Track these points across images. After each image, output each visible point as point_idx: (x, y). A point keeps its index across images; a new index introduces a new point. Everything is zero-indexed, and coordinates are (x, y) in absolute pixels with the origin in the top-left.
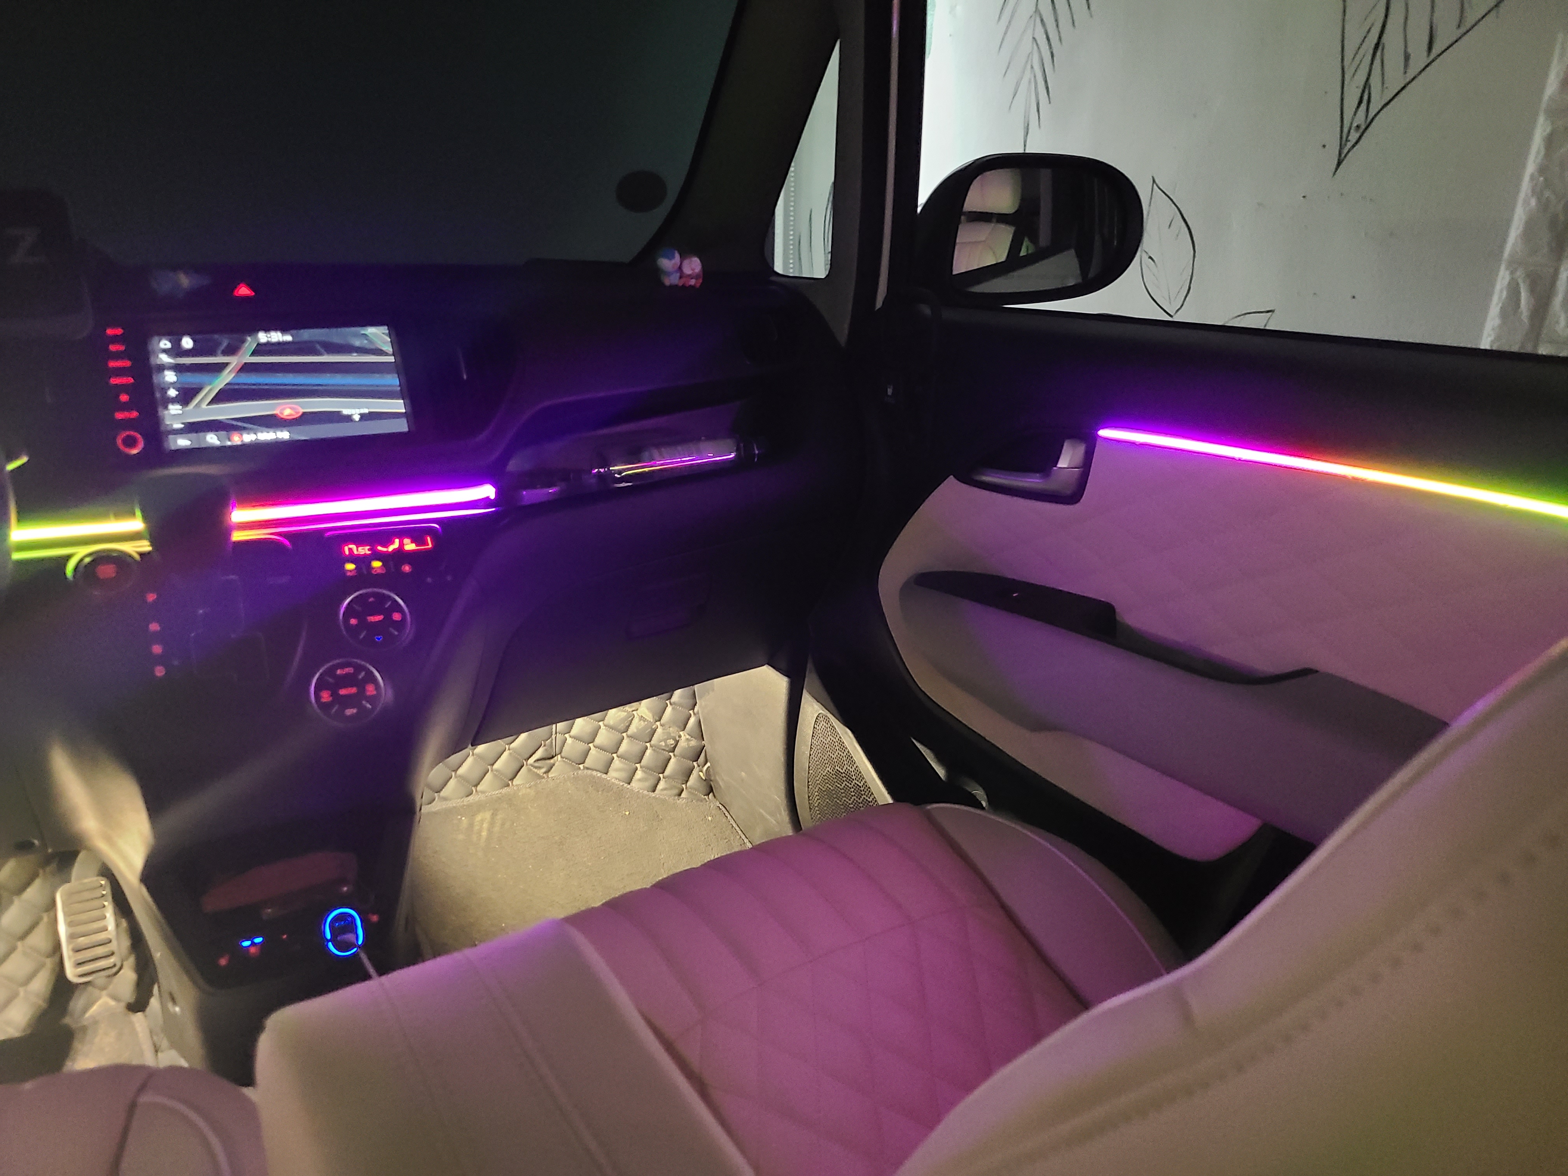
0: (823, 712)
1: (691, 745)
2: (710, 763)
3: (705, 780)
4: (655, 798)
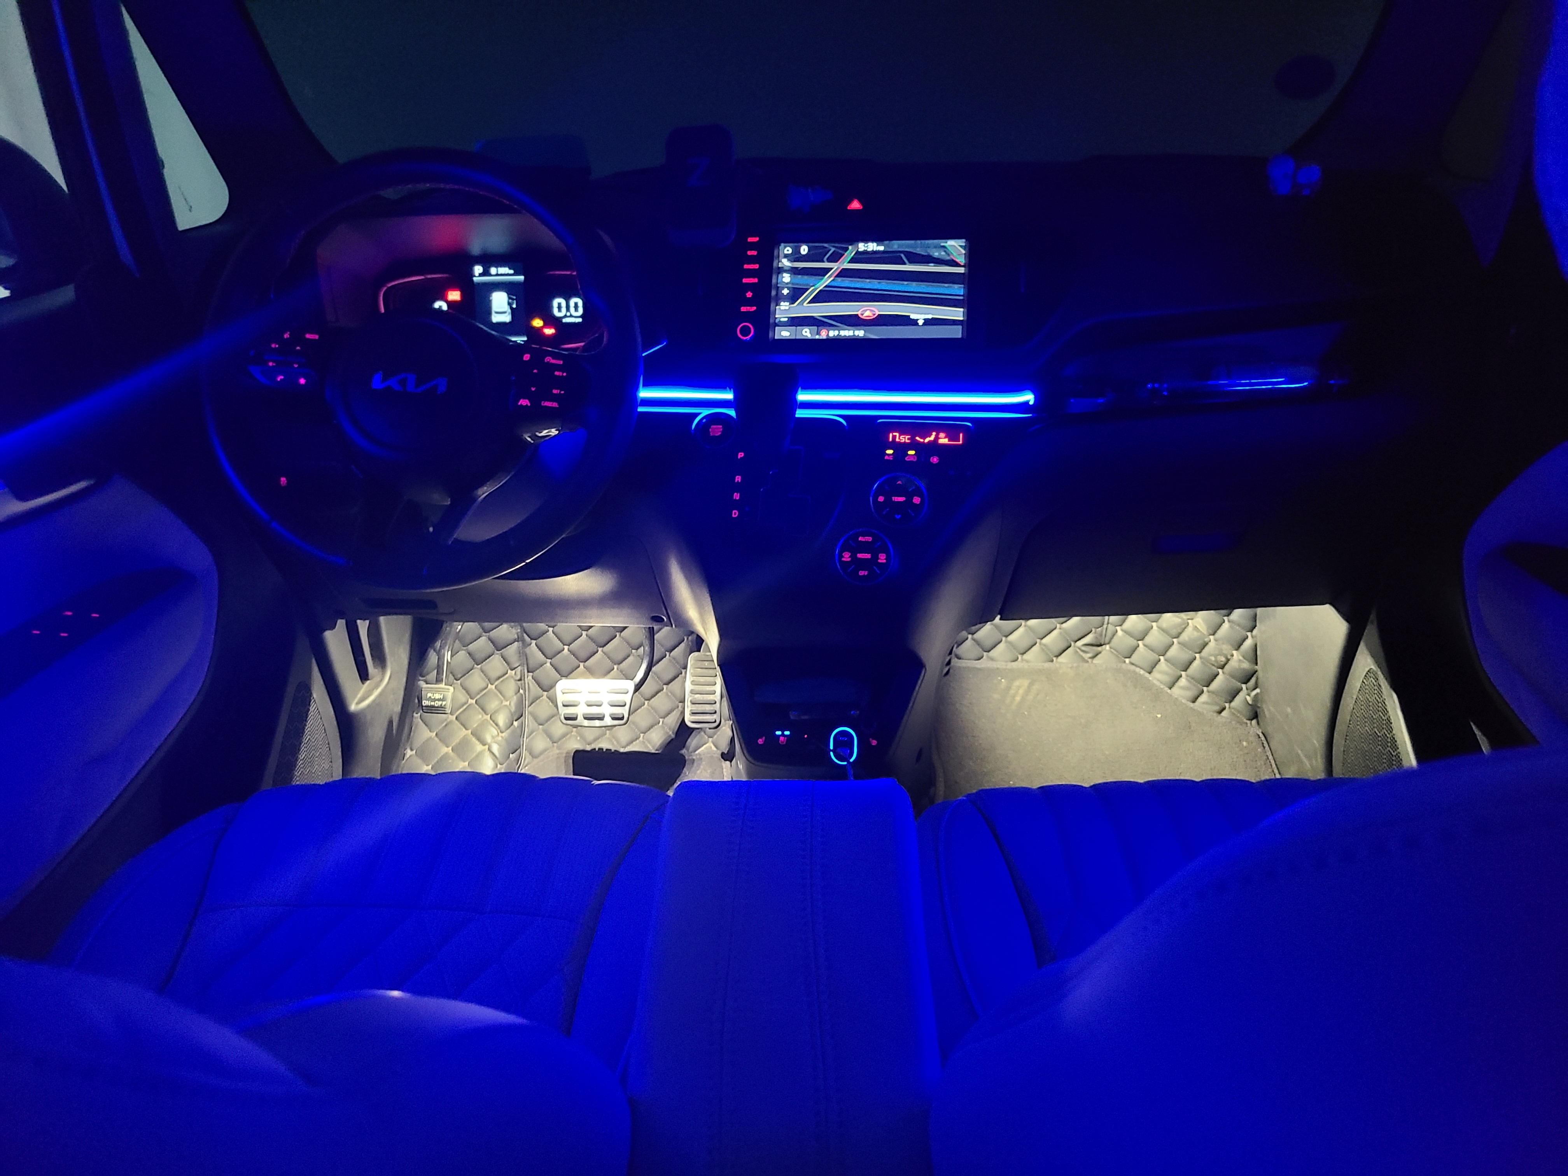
0: (1374, 667)
1: (1242, 667)
2: (1260, 690)
3: (1252, 705)
4: (1193, 709)
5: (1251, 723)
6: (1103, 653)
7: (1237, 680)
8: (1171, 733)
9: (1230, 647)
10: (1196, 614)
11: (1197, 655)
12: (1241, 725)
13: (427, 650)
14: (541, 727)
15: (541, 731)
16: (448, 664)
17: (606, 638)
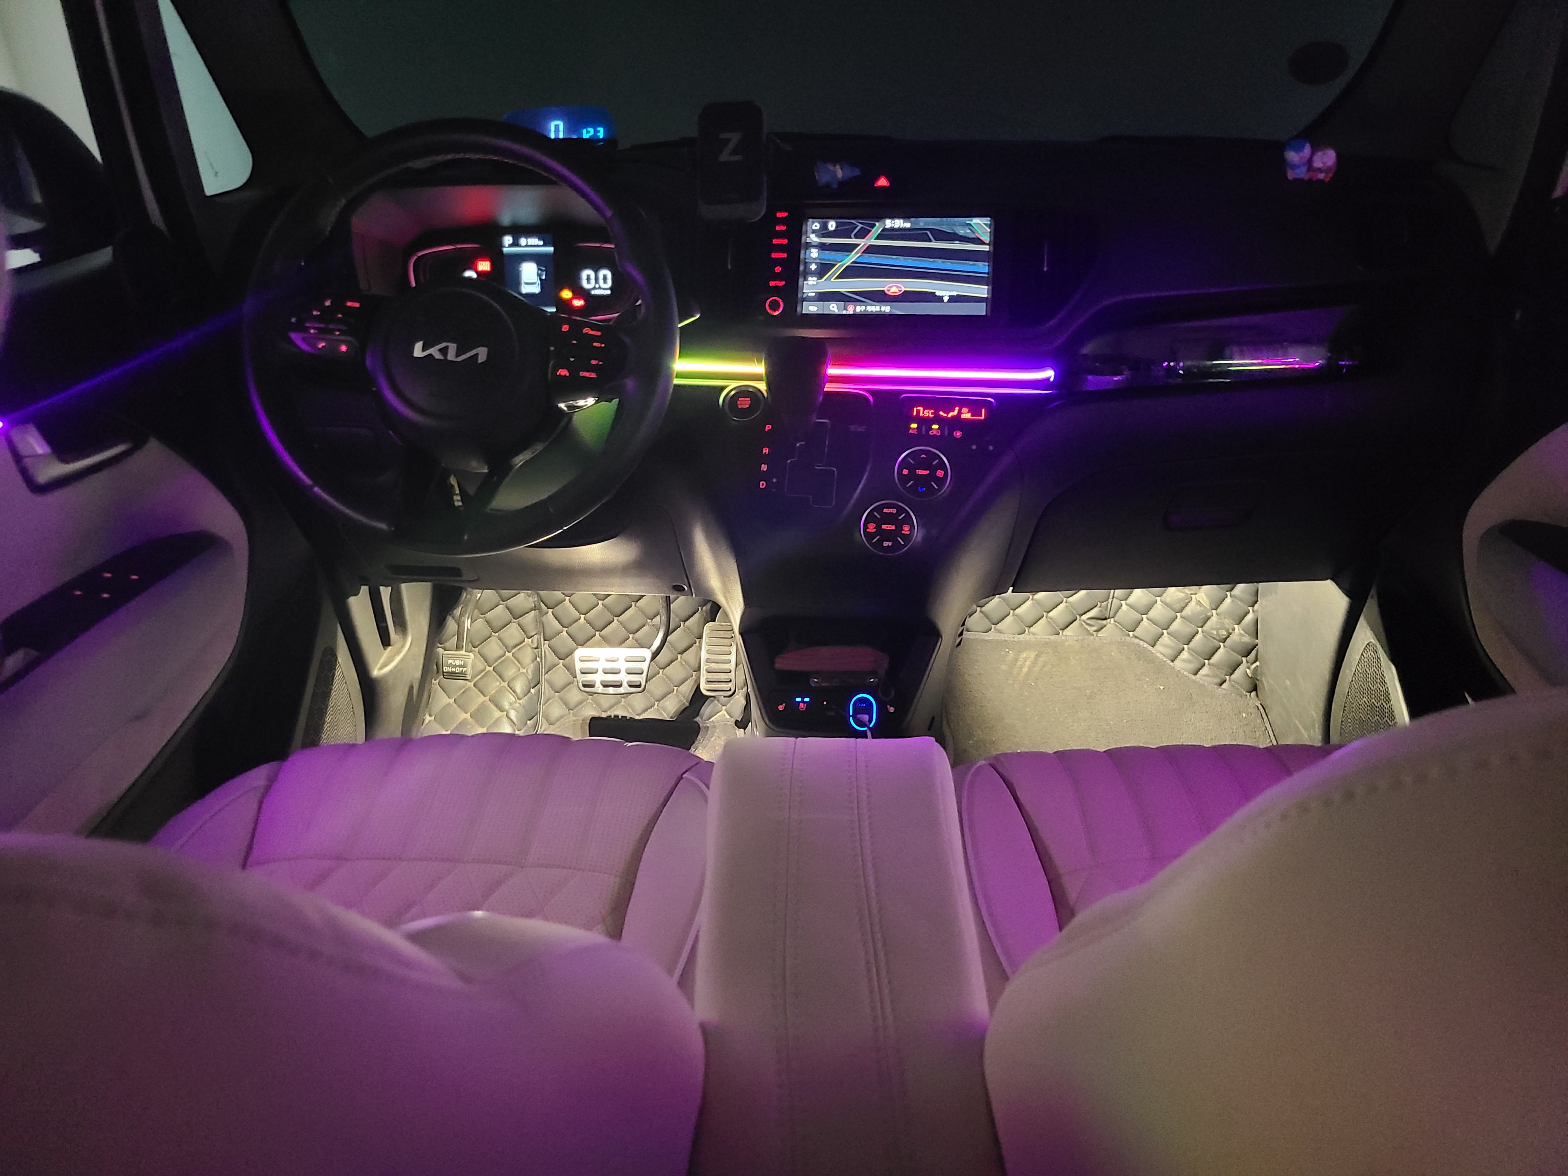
0: (1374, 642)
1: (1243, 641)
2: (1260, 664)
4: (1194, 681)
5: (1250, 696)
6: (1107, 626)
7: (1238, 653)
8: (1174, 704)
9: (1231, 621)
10: (1200, 588)
11: (1200, 629)
12: (1241, 697)
13: (446, 617)
14: (556, 694)
15: (558, 699)
16: (469, 631)
17: (622, 608)
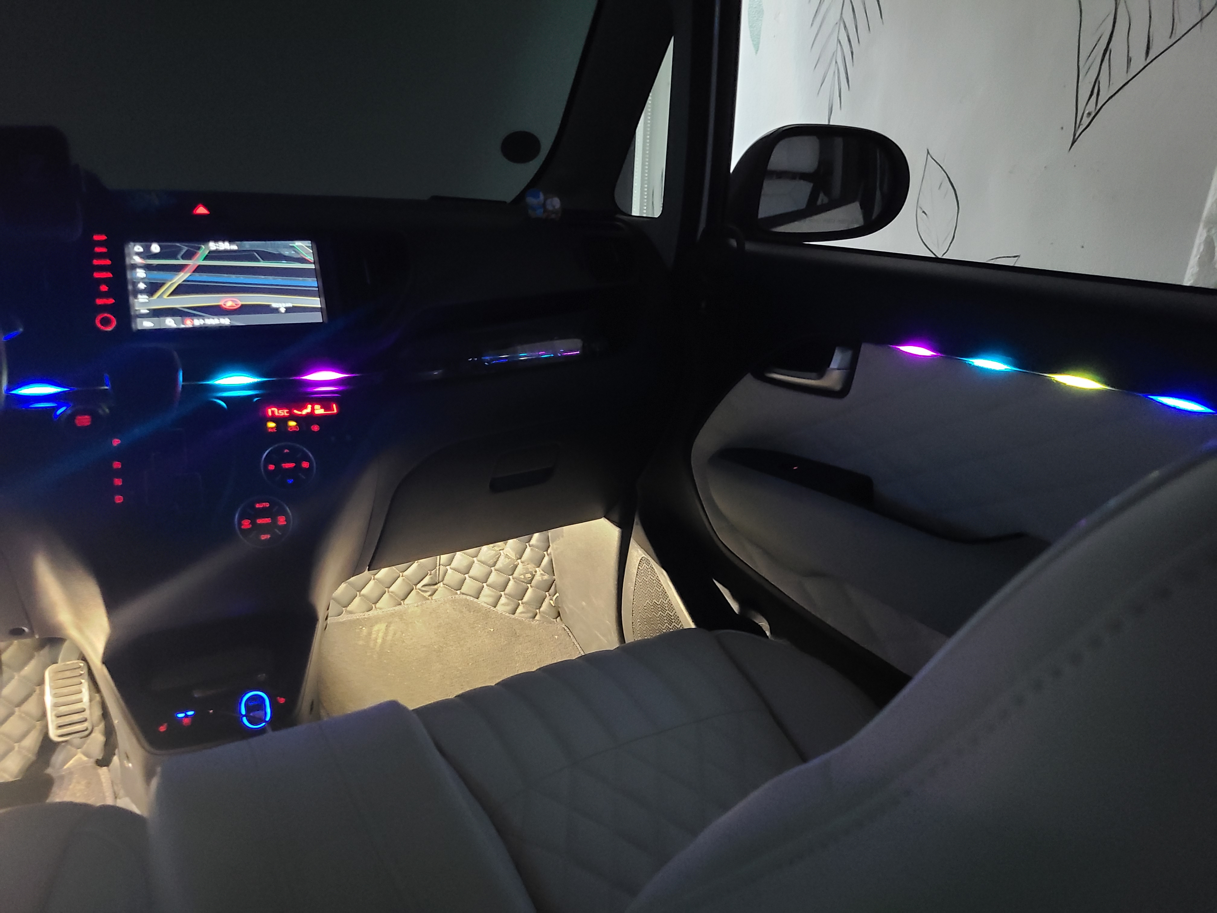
0: (645, 556)
1: (544, 579)
2: (559, 594)
3: (555, 606)
4: (515, 619)
5: (557, 621)
6: (439, 589)
7: (542, 590)
8: (504, 641)
9: (534, 565)
10: (506, 544)
11: (511, 577)
12: (551, 623)
